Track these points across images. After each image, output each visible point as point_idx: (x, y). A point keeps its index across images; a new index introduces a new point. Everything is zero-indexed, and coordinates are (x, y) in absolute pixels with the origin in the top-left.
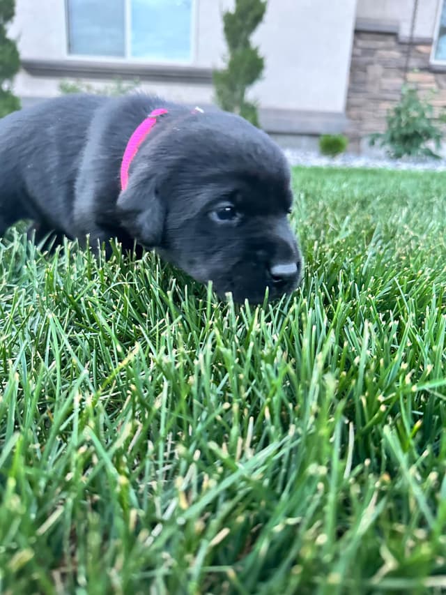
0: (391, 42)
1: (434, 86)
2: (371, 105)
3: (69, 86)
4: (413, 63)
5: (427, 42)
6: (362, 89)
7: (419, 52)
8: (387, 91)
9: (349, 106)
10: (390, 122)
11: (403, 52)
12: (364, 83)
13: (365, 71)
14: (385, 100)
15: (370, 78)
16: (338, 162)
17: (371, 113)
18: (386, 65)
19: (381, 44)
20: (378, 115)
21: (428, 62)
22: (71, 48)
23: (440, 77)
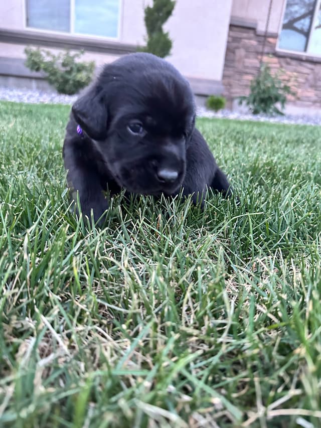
0: (251, 34)
1: (278, 66)
2: (237, 77)
3: (32, 51)
4: (266, 50)
5: (275, 36)
6: (232, 65)
7: (269, 42)
8: (247, 67)
9: (224, 76)
10: (253, 89)
11: (259, 42)
12: (233, 61)
13: (234, 52)
14: (247, 73)
15: (237, 58)
16: (219, 115)
17: (237, 82)
18: (247, 49)
19: (245, 35)
20: (241, 83)
21: (274, 50)
22: (28, 22)
23: (282, 60)
